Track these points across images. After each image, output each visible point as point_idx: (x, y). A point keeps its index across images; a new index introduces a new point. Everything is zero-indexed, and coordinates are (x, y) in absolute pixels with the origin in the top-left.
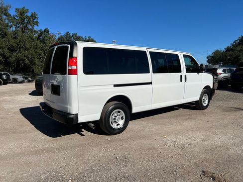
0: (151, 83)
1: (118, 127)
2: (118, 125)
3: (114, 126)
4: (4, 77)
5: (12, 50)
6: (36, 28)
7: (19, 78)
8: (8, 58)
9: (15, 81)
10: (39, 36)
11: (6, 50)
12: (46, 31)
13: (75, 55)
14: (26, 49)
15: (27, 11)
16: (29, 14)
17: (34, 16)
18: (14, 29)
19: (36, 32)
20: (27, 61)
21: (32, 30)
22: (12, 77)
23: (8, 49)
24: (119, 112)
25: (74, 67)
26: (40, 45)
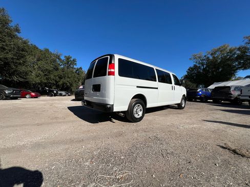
0: (157, 88)
1: (139, 117)
2: (139, 115)
3: (136, 116)
4: (55, 92)
5: (61, 78)
6: (75, 67)
7: (63, 93)
8: (58, 82)
9: (61, 95)
10: (77, 71)
11: (57, 78)
12: (81, 68)
13: (113, 62)
14: (68, 77)
15: (71, 57)
16: (72, 59)
17: (74, 60)
18: (63, 66)
19: (75, 68)
20: (68, 84)
21: (73, 68)
22: (59, 92)
23: (59, 77)
24: (139, 106)
25: (112, 70)
26: (77, 76)
